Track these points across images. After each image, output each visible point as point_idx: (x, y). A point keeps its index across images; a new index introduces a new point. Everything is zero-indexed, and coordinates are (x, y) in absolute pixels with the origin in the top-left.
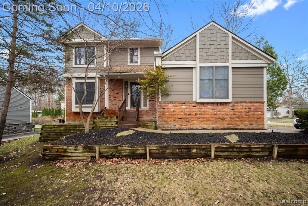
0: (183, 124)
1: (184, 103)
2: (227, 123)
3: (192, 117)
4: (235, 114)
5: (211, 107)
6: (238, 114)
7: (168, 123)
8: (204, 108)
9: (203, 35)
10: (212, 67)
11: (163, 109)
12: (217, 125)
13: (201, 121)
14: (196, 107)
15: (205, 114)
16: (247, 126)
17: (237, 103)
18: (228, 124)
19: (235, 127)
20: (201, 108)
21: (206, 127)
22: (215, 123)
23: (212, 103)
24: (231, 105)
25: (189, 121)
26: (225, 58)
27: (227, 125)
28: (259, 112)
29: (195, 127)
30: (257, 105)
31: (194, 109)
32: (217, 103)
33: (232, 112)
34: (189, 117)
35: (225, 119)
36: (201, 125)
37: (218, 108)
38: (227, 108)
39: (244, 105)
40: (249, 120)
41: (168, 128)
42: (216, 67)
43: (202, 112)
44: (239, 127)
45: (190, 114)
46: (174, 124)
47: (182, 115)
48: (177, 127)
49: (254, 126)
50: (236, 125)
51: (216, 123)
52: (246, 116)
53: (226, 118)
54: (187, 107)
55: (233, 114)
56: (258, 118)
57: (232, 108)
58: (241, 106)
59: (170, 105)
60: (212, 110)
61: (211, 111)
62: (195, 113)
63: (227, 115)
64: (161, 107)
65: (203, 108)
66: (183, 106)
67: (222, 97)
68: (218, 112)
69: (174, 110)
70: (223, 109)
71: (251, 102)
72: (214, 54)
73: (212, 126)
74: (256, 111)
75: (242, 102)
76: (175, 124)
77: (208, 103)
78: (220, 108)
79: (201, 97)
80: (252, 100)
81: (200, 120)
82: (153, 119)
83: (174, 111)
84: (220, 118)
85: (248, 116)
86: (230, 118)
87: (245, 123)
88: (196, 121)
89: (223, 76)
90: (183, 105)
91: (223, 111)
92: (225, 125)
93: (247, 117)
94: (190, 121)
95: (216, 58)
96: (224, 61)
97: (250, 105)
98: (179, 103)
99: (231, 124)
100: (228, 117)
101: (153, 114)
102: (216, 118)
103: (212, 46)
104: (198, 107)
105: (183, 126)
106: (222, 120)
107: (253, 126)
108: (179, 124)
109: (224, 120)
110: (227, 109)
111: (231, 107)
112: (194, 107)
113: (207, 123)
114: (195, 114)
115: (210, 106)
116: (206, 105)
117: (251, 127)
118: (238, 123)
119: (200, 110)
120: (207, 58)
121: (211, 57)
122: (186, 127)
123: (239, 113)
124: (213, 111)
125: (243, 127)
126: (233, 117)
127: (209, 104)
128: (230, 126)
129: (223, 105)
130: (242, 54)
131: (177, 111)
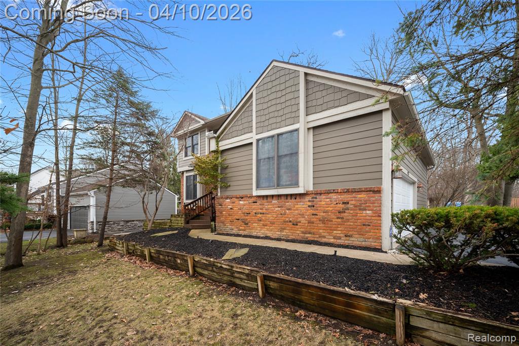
0: (241, 228)
1: (242, 198)
2: (302, 230)
3: (251, 217)
4: (317, 215)
5: (276, 202)
6: (322, 214)
7: (225, 225)
8: (267, 204)
9: (261, 88)
10: (273, 137)
11: (220, 206)
12: (285, 234)
13: (264, 225)
14: (256, 202)
15: (268, 214)
16: (340, 238)
17: (321, 194)
18: (303, 233)
19: (316, 239)
20: (263, 205)
21: (269, 234)
22: (282, 230)
23: (279, 196)
24: (308, 198)
25: (248, 224)
26: (293, 115)
27: (301, 235)
28: (368, 212)
29: (256, 233)
30: (363, 196)
31: (254, 206)
32: (287, 196)
33: (311, 211)
34: (249, 217)
35: (299, 224)
36: (262, 232)
37: (287, 204)
38: (302, 203)
39: (334, 196)
40: (342, 226)
41: (225, 232)
42: (279, 135)
43: (264, 211)
44: (324, 240)
45: (250, 213)
46: (230, 227)
47: (239, 215)
48: (235, 231)
49: (356, 240)
50: (318, 236)
51: (285, 229)
52: (338, 218)
53: (300, 222)
54: (245, 202)
55: (313, 215)
56: (364, 225)
57: (310, 204)
58: (328, 200)
59: (227, 200)
60: (279, 207)
61: (277, 209)
62: (254, 211)
63: (302, 215)
64: (218, 203)
65: (265, 204)
66: (241, 202)
67: (288, 185)
68: (287, 211)
69: (230, 207)
70: (296, 206)
71: (348, 191)
72: (276, 114)
73: (277, 234)
74: (360, 210)
75: (328, 192)
76: (233, 227)
77: (273, 196)
78: (290, 203)
79: (258, 187)
80: (350, 186)
81: (261, 222)
83: (231, 209)
84: (290, 222)
85: (342, 218)
86: (307, 222)
87: (335, 232)
88: (256, 224)
89: (289, 149)
90: (241, 201)
91: (295, 208)
92: (298, 233)
93: (340, 220)
94: (249, 224)
95: (279, 119)
96: (291, 121)
97: (345, 197)
98: (237, 198)
99: (310, 233)
100: (303, 220)
102: (285, 222)
103: (274, 102)
104: (259, 202)
105: (241, 230)
106: (293, 224)
107: (351, 239)
108: (237, 228)
109: (297, 225)
110: (302, 206)
111: (309, 201)
112: (254, 202)
113: (271, 228)
114: (256, 213)
115: (275, 201)
116: (269, 199)
117: (349, 242)
118: (321, 231)
119: (261, 207)
120: (266, 123)
121: (271, 121)
122: (244, 232)
123: (324, 212)
124: (279, 209)
125: (332, 241)
126: (312, 219)
127: (274, 198)
128: (306, 235)
129: (295, 199)
131: (235, 209)
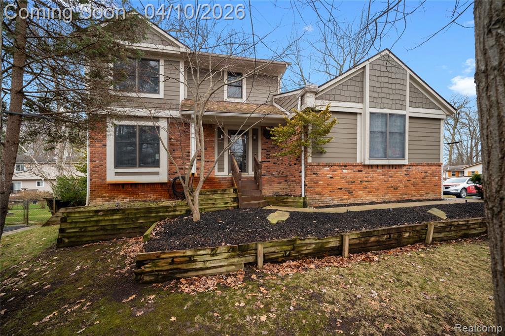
0: (344, 197)
1: (345, 166)
2: (401, 192)
3: (357, 186)
4: (410, 181)
5: (381, 171)
6: (413, 180)
7: (323, 196)
8: (373, 172)
9: (375, 67)
10: (386, 114)
11: (315, 175)
12: (388, 197)
13: (369, 192)
14: (361, 171)
15: (373, 182)
16: (423, 195)
17: (412, 166)
18: (401, 195)
19: (410, 198)
20: (368, 173)
21: (374, 199)
22: (386, 194)
23: (383, 166)
24: (405, 168)
25: (352, 193)
26: (401, 103)
27: (400, 196)
28: (437, 178)
29: (361, 200)
30: (434, 168)
31: (360, 174)
32: (389, 166)
33: (406, 178)
34: (353, 186)
35: (399, 188)
36: (368, 198)
37: (390, 173)
38: (400, 172)
39: (420, 168)
40: (425, 187)
41: (323, 205)
42: (391, 115)
43: (369, 179)
44: (414, 198)
45: (354, 182)
46: (330, 197)
47: (343, 183)
48: (335, 202)
49: (431, 196)
50: (411, 196)
51: (388, 193)
52: (422, 182)
53: (399, 187)
54: (349, 171)
55: (408, 181)
56: (435, 186)
57: (406, 173)
58: (417, 170)
59: (325, 168)
60: (383, 175)
61: (381, 177)
62: (360, 180)
63: (400, 181)
64: (311, 172)
65: (371, 173)
66: (344, 171)
67: (397, 157)
68: (390, 179)
69: (331, 176)
70: (397, 174)
71: (428, 165)
72: (388, 96)
73: (381, 199)
74: (433, 176)
75: (417, 165)
76: (333, 197)
77: (377, 166)
78: (392, 172)
79: (371, 157)
80: (430, 161)
81: (367, 190)
82: (281, 190)
83: (331, 178)
84: (392, 187)
85: (424, 182)
86: (404, 186)
87: (421, 192)
88: (362, 192)
89: (399, 128)
90: (344, 169)
91: (395, 176)
92: (398, 196)
93: (423, 183)
94: (354, 192)
95: (390, 102)
96: (400, 107)
97: (426, 168)
98: (339, 166)
99: (406, 194)
100: (401, 185)
101: (280, 183)
102: (388, 187)
103: (386, 85)
104: (365, 171)
105: (344, 200)
106: (394, 189)
107: (429, 195)
108: (339, 198)
109: (397, 189)
110: (400, 173)
111: (405, 171)
112: (359, 171)
113: (376, 194)
114: (361, 182)
115: (379, 170)
116: (374, 169)
117: (428, 197)
118: (413, 192)
119: (367, 175)
120: (379, 101)
121: (384, 101)
122: (348, 201)
123: (414, 179)
124: (383, 177)
125: (419, 198)
126: (407, 184)
127: (379, 168)
128: (404, 196)
129: (396, 169)
130: (419, 100)
131: (336, 178)
